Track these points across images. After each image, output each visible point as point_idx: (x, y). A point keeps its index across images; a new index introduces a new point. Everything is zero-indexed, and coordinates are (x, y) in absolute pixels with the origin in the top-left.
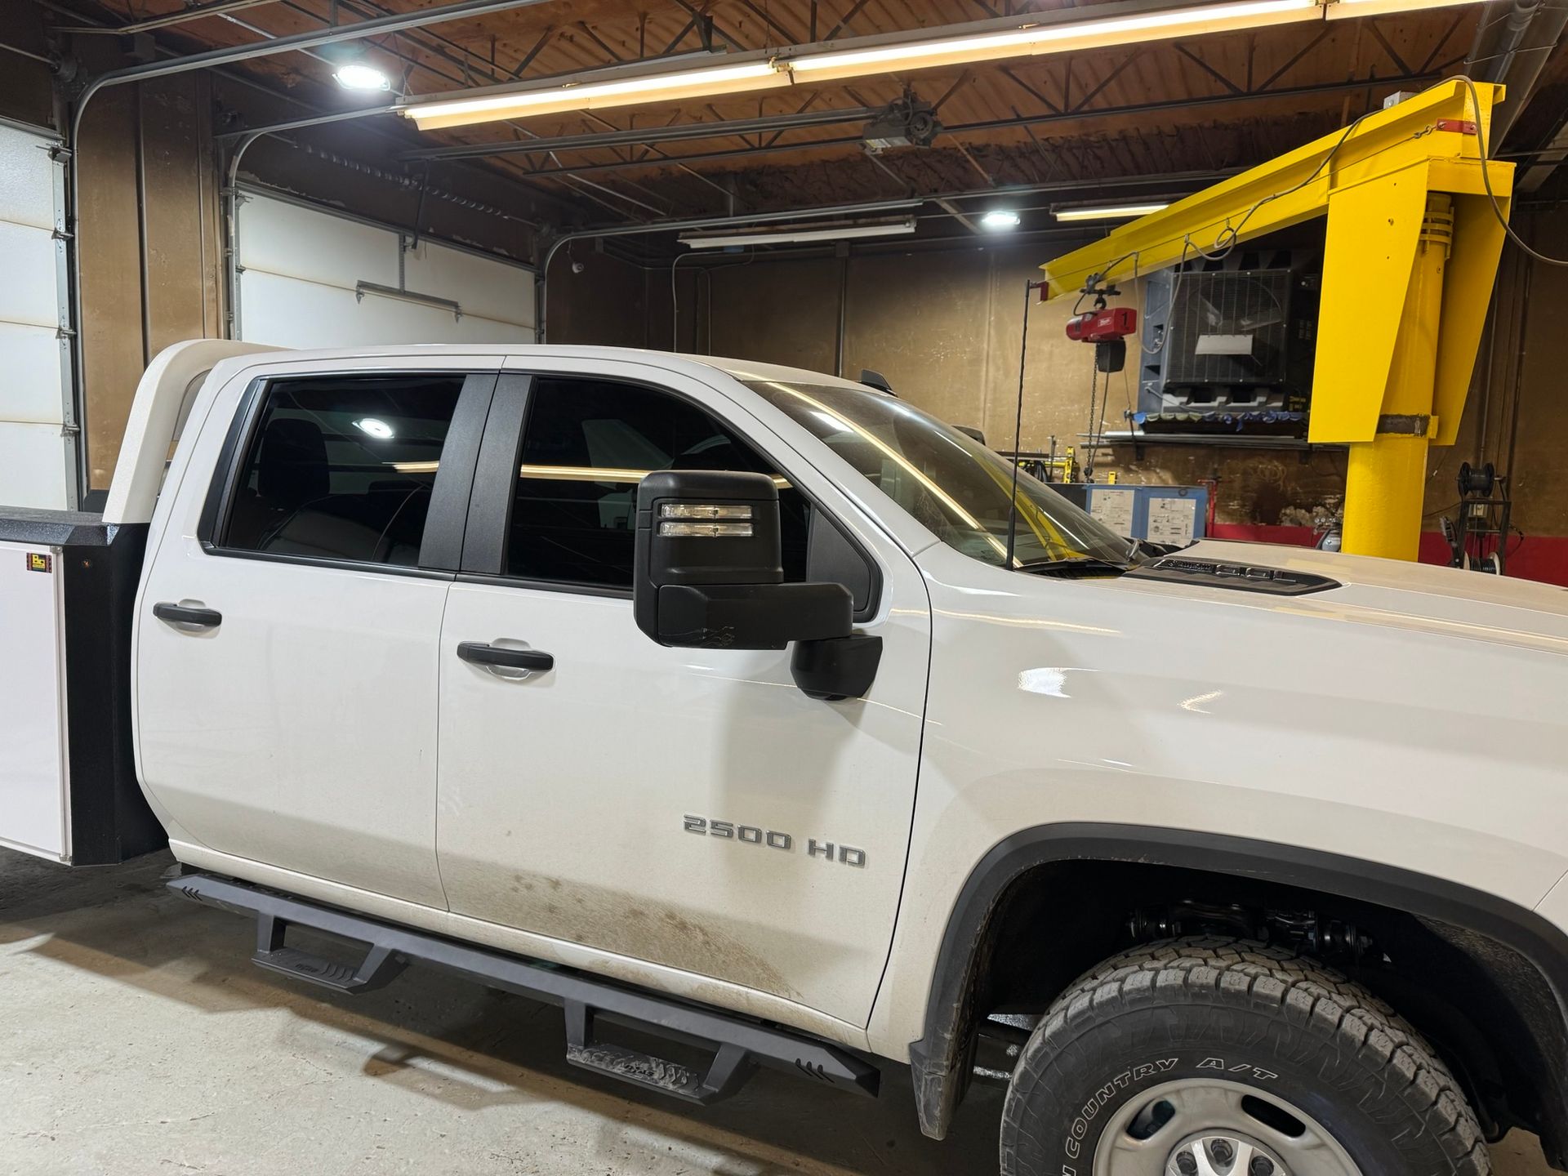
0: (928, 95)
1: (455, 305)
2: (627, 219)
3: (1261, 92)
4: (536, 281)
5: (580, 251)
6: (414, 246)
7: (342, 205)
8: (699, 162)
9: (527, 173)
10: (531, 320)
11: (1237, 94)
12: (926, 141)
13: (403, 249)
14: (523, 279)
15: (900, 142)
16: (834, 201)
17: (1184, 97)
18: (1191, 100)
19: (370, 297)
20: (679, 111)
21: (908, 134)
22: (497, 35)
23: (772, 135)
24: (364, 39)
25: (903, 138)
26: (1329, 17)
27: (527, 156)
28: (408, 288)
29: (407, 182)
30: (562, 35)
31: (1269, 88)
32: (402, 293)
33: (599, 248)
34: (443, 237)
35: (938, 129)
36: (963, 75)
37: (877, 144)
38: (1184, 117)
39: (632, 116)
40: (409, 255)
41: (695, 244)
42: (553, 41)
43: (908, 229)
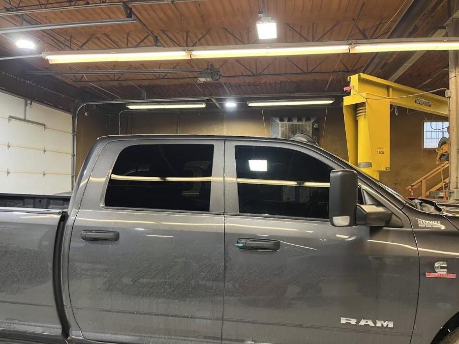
0: (217, 66)
1: (44, 125)
2: (107, 99)
3: (311, 73)
4: (73, 118)
5: (87, 108)
6: (31, 104)
7: (4, 89)
8: (138, 82)
9: (74, 81)
10: (71, 131)
11: (304, 73)
12: (217, 80)
13: (26, 104)
14: (69, 116)
15: (209, 80)
16: (175, 97)
17: (284, 73)
18: (286, 74)
19: (13, 121)
20: (131, 65)
21: (212, 77)
22: (73, 35)
23: (164, 75)
24: (27, 32)
25: (210, 79)
26: (350, 52)
27: (74, 76)
28: (27, 119)
29: (29, 82)
30: (96, 37)
31: (312, 72)
32: (25, 120)
33: (94, 108)
34: (41, 101)
35: (221, 77)
36: (225, 61)
37: (202, 80)
38: (283, 78)
39: (115, 66)
40: (28, 107)
41: (131, 107)
42: (93, 39)
43: (203, 106)
